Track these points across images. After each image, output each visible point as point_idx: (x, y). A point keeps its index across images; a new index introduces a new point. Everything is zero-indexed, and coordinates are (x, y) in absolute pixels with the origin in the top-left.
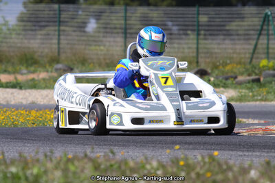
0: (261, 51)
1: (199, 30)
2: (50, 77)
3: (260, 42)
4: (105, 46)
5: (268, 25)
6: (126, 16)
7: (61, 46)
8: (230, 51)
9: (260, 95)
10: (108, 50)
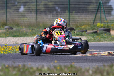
0: (98, 19)
1: (70, 10)
2: (2, 32)
3: (97, 15)
4: (27, 18)
5: (101, 7)
6: (36, 4)
7: (8, 18)
8: (83, 19)
9: (97, 39)
10: (28, 20)
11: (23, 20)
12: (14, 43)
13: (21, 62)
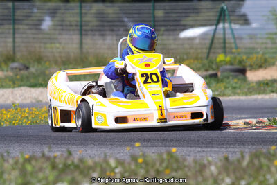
0: (217, 46)
4: (60, 43)
6: (81, 13)
7: (17, 44)
9: (217, 91)
10: (63, 48)
11: (52, 48)
12: (33, 101)
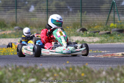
0: (111, 19)
1: (82, 10)
2: (12, 33)
3: (111, 15)
5: (114, 7)
6: (47, 4)
8: (95, 20)
9: (110, 40)
11: (33, 20)
13: (31, 63)
